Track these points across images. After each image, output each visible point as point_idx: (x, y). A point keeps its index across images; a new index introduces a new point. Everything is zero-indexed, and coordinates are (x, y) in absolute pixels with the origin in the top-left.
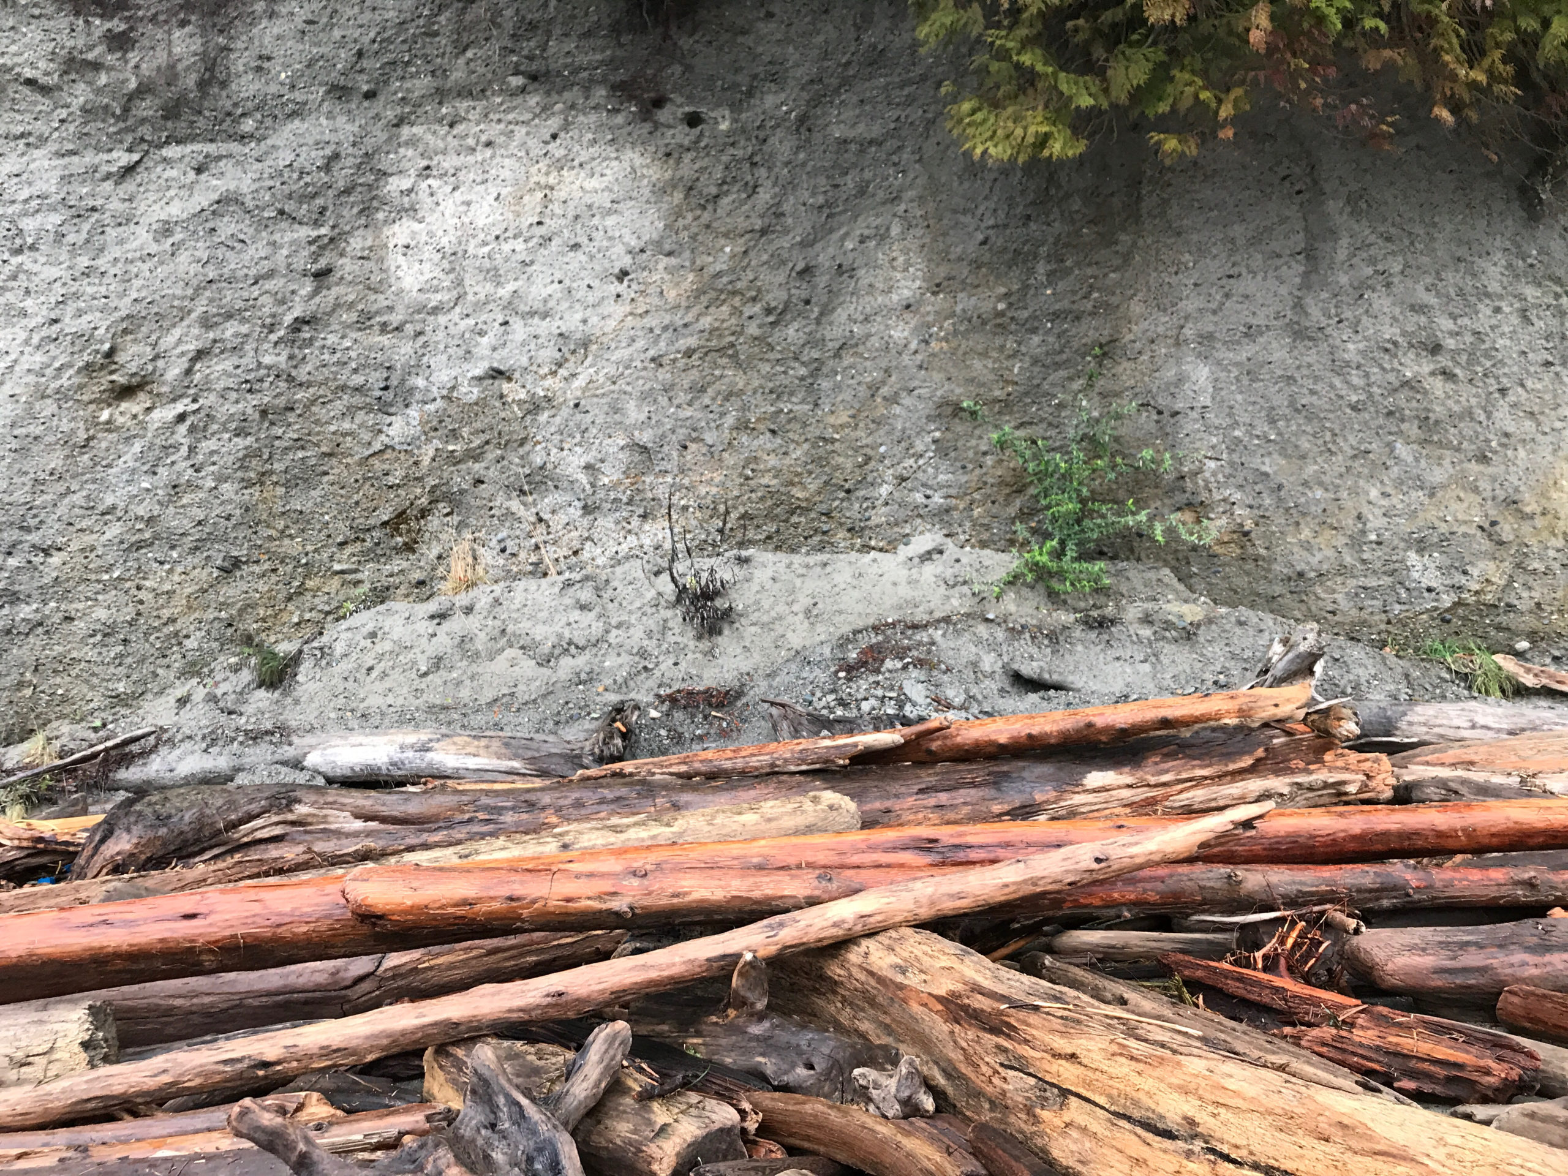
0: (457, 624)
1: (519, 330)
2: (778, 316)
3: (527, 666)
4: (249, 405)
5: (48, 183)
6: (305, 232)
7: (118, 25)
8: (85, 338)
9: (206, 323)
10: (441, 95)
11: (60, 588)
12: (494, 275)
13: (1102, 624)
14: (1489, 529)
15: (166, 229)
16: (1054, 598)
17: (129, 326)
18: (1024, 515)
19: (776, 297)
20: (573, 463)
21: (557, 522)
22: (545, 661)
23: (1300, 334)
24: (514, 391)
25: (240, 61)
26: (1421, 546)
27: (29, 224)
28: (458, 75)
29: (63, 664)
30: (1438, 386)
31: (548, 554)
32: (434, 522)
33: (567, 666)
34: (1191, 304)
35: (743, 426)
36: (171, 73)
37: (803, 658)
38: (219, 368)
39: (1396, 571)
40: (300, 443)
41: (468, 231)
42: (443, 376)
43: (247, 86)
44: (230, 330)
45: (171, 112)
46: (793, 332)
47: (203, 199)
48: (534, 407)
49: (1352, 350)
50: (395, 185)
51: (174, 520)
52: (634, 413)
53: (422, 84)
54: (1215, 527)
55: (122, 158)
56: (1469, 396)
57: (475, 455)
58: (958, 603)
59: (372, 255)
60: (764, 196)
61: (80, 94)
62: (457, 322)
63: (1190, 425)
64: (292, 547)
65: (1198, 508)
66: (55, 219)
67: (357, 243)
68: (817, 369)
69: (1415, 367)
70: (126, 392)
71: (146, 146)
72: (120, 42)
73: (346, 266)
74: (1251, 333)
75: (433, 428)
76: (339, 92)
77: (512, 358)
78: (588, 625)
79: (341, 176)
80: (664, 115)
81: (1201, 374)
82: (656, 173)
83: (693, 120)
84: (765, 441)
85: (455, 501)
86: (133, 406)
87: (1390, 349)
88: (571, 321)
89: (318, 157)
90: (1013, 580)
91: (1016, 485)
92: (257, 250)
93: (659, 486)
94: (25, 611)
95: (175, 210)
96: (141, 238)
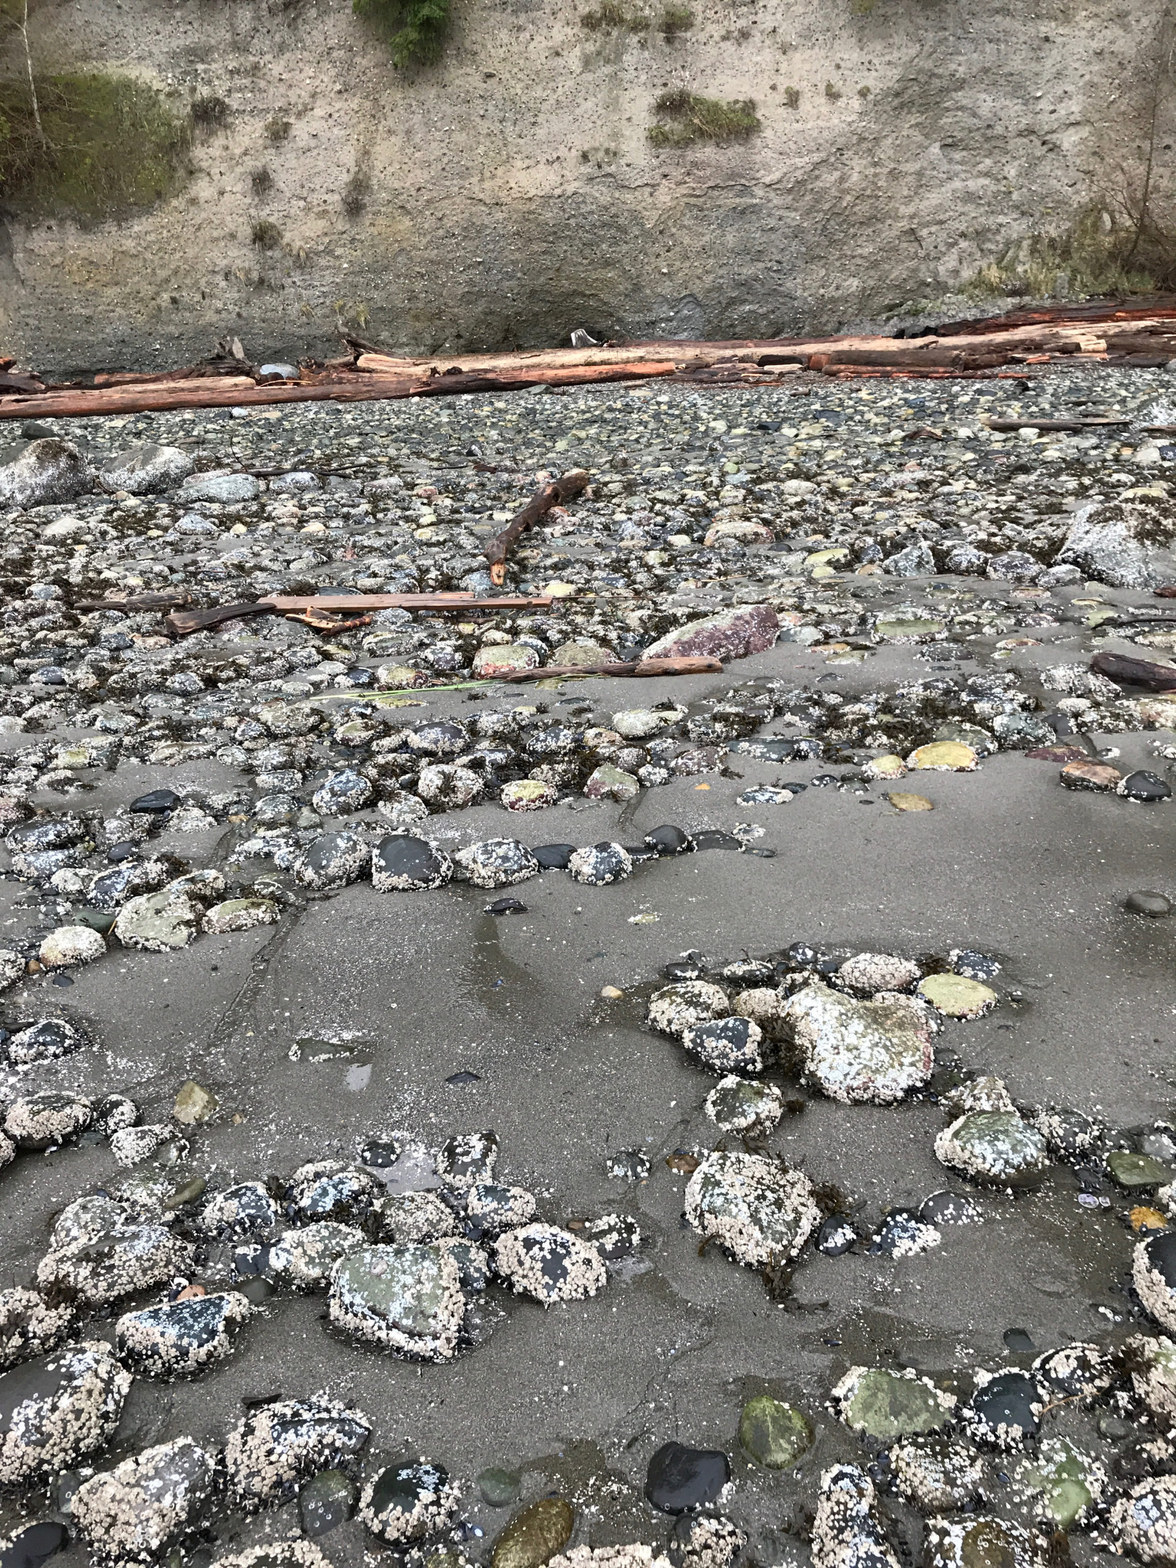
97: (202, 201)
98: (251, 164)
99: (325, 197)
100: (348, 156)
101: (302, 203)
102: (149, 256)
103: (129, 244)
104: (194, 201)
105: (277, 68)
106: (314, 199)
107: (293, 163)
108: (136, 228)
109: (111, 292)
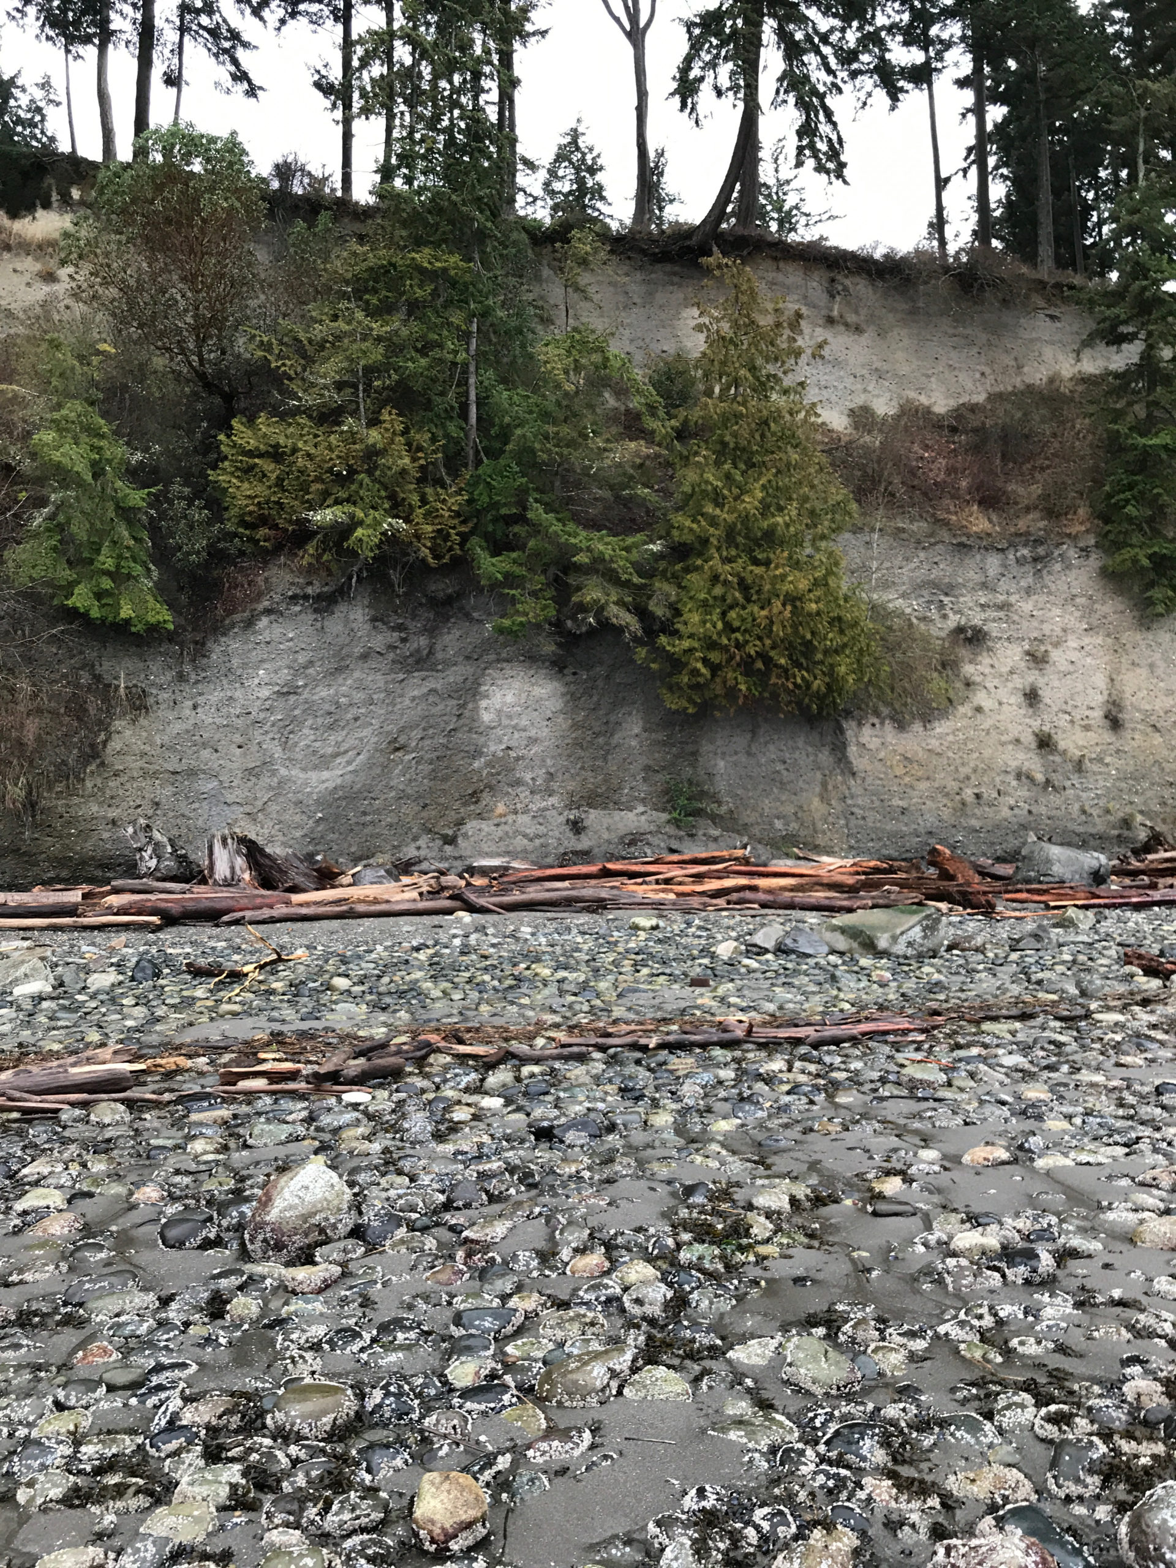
0: (502, 827)
1: (516, 735)
2: (597, 735)
3: (525, 841)
4: (434, 755)
5: (381, 684)
6: (455, 702)
7: (403, 635)
8: (388, 733)
9: (424, 729)
10: (498, 661)
11: (378, 812)
12: (510, 717)
13: (692, 836)
14: (795, 814)
15: (413, 699)
16: (678, 827)
17: (401, 730)
18: (668, 802)
19: (597, 729)
20: (528, 777)
21: (522, 796)
22: (531, 840)
23: (749, 754)
24: (513, 754)
25: (438, 647)
26: (778, 818)
27: (375, 697)
28: (504, 655)
29: (379, 835)
30: (785, 773)
31: (519, 806)
32: (485, 794)
33: (537, 842)
34: (719, 743)
35: (582, 768)
36: (418, 651)
37: (609, 842)
38: (427, 742)
39: (771, 824)
40: (447, 768)
41: (504, 703)
42: (492, 749)
43: (440, 656)
44: (431, 731)
45: (417, 662)
46: (601, 740)
47: (425, 690)
48: (518, 759)
49: (763, 760)
50: (483, 688)
51: (409, 791)
52: (549, 762)
53: (492, 657)
54: (724, 809)
55: (401, 676)
56: (792, 776)
57: (498, 774)
58: (653, 828)
59: (476, 709)
60: (595, 698)
61: (391, 656)
62: (499, 732)
63: (718, 778)
64: (442, 800)
65: (719, 803)
66: (382, 695)
67: (470, 706)
68: (608, 752)
69: (779, 767)
70: (397, 749)
71: (409, 672)
72: (404, 640)
73: (467, 713)
74: (736, 753)
75: (489, 764)
76: (468, 658)
77: (512, 744)
78: (542, 829)
79: (468, 684)
80: (566, 671)
81: (722, 764)
82: (563, 690)
83: (574, 674)
84: (590, 773)
85: (491, 788)
86: (399, 754)
87: (773, 761)
88: (533, 733)
89: (461, 679)
90: (669, 822)
91: (666, 792)
92: (441, 707)
93: (555, 786)
94: (368, 818)
95: (416, 693)
96: (407, 702)
97: (986, 709)
98: (1018, 682)
99: (1088, 713)
100: (1100, 680)
101: (1068, 718)
102: (950, 754)
103: (934, 743)
104: (979, 709)
105: (1027, 606)
106: (1077, 715)
107: (1056, 683)
108: (938, 730)
109: (923, 785)
